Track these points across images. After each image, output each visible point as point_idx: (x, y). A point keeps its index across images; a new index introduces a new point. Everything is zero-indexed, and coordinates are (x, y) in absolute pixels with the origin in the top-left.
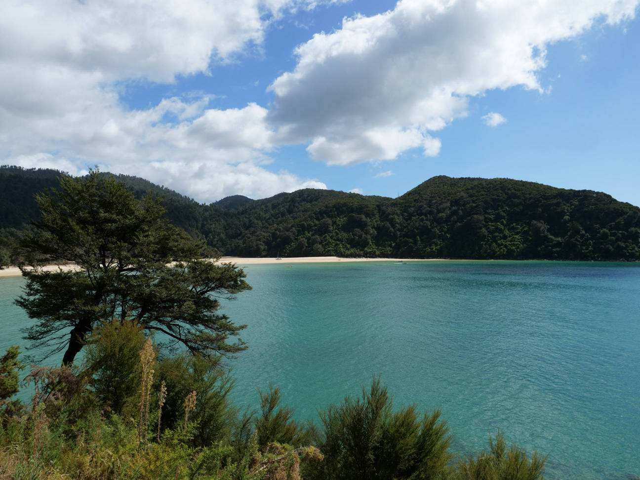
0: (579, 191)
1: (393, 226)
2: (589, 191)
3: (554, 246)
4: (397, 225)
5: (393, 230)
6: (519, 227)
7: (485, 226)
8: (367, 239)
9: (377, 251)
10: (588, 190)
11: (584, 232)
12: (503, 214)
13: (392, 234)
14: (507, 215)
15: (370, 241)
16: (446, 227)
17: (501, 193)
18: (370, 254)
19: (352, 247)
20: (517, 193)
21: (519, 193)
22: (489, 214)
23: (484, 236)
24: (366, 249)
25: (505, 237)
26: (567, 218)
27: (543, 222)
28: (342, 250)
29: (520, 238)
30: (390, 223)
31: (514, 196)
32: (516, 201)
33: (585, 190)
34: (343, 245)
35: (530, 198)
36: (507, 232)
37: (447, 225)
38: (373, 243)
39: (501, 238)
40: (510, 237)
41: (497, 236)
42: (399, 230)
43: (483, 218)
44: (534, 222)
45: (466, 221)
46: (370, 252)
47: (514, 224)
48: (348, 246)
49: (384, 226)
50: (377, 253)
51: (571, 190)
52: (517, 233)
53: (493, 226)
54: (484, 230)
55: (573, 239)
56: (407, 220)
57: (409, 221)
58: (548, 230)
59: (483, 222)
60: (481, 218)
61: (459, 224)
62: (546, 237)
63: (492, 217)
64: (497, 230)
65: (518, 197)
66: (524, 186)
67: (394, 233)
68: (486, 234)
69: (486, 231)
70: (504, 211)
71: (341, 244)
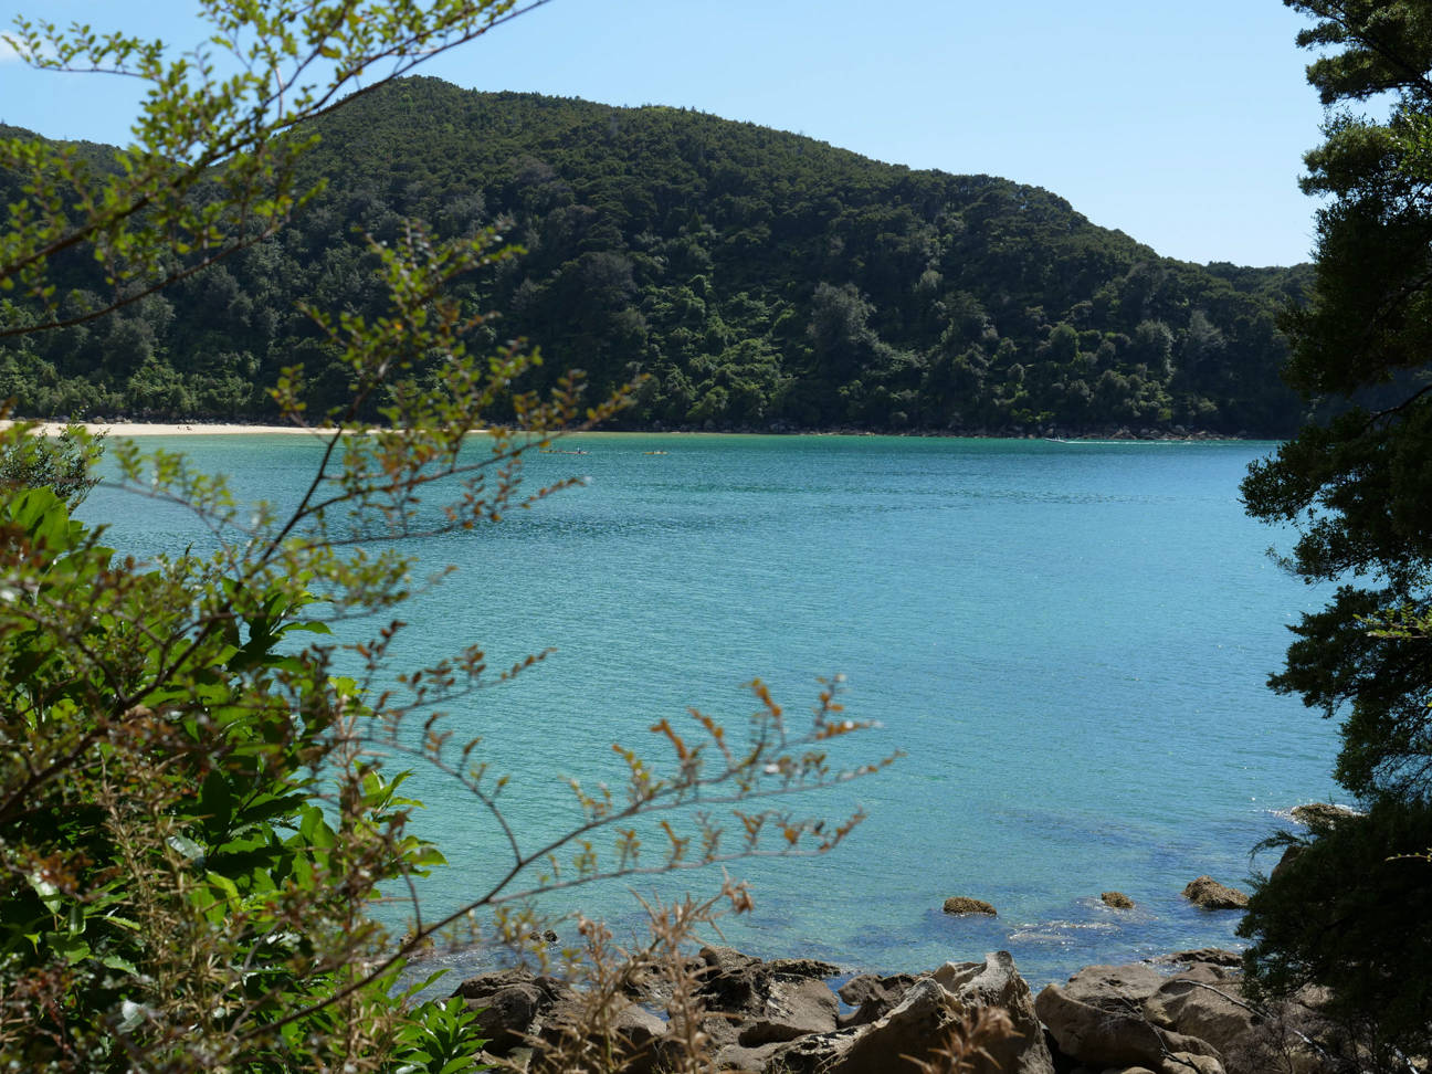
0: (964, 180)
1: (248, 284)
2: (996, 180)
3: (894, 382)
4: (264, 280)
5: (248, 301)
6: (761, 304)
7: (637, 299)
8: (135, 338)
9: (182, 389)
10: (992, 175)
11: (993, 332)
12: (702, 253)
13: (245, 319)
14: (715, 258)
15: (150, 349)
16: (474, 295)
17: (686, 170)
18: (156, 407)
19: (68, 371)
20: (743, 170)
21: (752, 174)
22: (644, 248)
23: (637, 339)
24: (133, 381)
25: (714, 345)
26: (932, 276)
27: (856, 290)
28: (20, 383)
29: (769, 348)
30: (230, 272)
31: (734, 184)
32: (743, 202)
33: (984, 178)
34: (21, 361)
35: (796, 197)
36: (719, 326)
37: (479, 290)
38: (157, 355)
39: (700, 350)
40: (731, 343)
41: (685, 341)
42: (273, 301)
43: (630, 265)
44: (825, 289)
45: (557, 273)
46: (157, 395)
47: (744, 295)
48: (50, 368)
49: (205, 283)
50: (189, 400)
51: (937, 173)
52: (759, 330)
53: (666, 299)
54: (632, 313)
55: (958, 359)
56: (304, 261)
57: (315, 266)
58: (873, 322)
59: (630, 281)
60: (621, 263)
61: (531, 286)
62: (865, 346)
63: (658, 261)
64: (682, 314)
65: (750, 190)
66: (762, 146)
67: (253, 317)
68: (644, 329)
69: (643, 319)
70: (700, 242)
71: (11, 361)
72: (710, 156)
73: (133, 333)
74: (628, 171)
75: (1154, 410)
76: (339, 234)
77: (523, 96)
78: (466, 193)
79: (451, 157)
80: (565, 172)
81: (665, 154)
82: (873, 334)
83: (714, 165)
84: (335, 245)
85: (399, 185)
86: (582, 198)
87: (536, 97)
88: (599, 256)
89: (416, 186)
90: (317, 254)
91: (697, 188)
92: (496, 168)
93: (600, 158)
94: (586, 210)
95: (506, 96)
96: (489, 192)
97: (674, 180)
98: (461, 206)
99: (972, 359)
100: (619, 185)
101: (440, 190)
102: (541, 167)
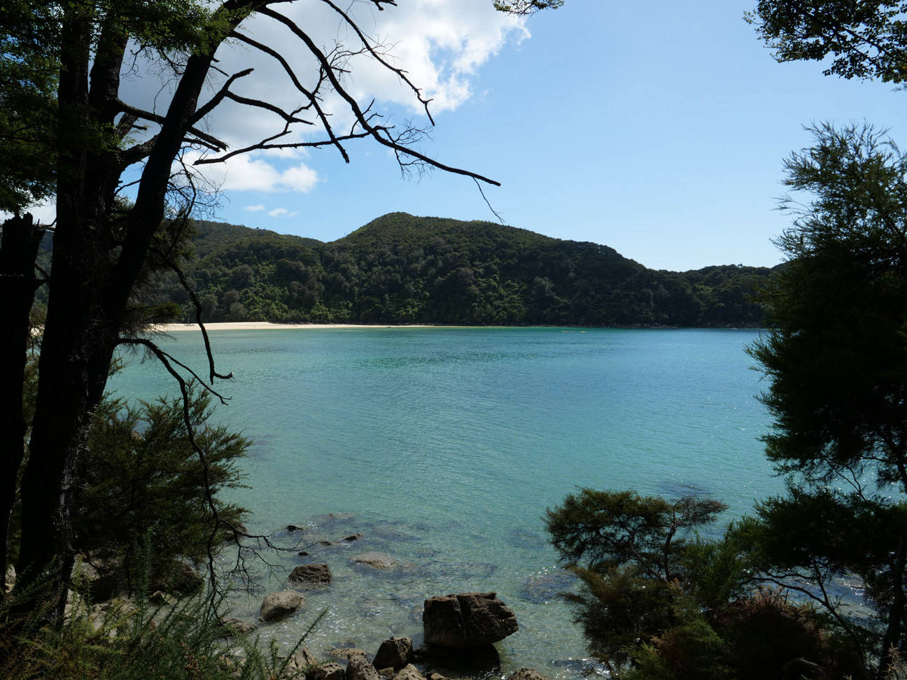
1: (348, 279)
2: (590, 243)
4: (353, 278)
5: (348, 284)
6: (515, 284)
7: (475, 283)
8: (312, 297)
9: (328, 313)
12: (495, 267)
13: (347, 290)
14: (499, 269)
15: (318, 300)
16: (421, 282)
17: (489, 241)
18: (320, 319)
19: (291, 308)
20: (507, 241)
21: (510, 242)
22: (476, 266)
23: (476, 295)
24: (312, 310)
25: (501, 297)
27: (548, 279)
28: (277, 312)
29: (519, 298)
30: (342, 275)
31: (505, 245)
32: (509, 251)
33: (587, 242)
34: (277, 304)
35: (526, 249)
36: (502, 291)
37: (423, 280)
38: (319, 302)
39: (496, 299)
40: (507, 297)
41: (491, 296)
42: (356, 284)
43: (473, 272)
44: (538, 279)
45: (448, 274)
46: (320, 315)
47: (510, 281)
48: (286, 307)
49: (334, 279)
50: (330, 317)
51: (571, 241)
52: (515, 293)
53: (484, 283)
54: (473, 287)
56: (366, 271)
57: (370, 273)
58: (553, 290)
59: (473, 277)
60: (469, 271)
61: (441, 279)
62: (551, 298)
63: (481, 270)
64: (490, 287)
65: (510, 247)
66: (513, 233)
67: (350, 289)
68: (478, 292)
69: (477, 289)
70: (495, 264)
71: (273, 304)
72: (496, 236)
73: (312, 295)
74: (470, 241)
75: (648, 318)
76: (377, 263)
77: (433, 218)
78: (417, 249)
79: (412, 238)
80: (449, 242)
81: (482, 236)
82: (553, 294)
83: (499, 240)
84: (376, 266)
85: (395, 247)
86: (455, 250)
87: (437, 218)
88: (463, 269)
89: (401, 247)
90: (370, 269)
91: (493, 246)
92: (426, 241)
93: (460, 237)
94: (457, 254)
95: (427, 218)
96: (425, 249)
97: (485, 244)
98: (416, 253)
99: (587, 301)
100: (467, 246)
101: (408, 248)
102: (441, 240)
